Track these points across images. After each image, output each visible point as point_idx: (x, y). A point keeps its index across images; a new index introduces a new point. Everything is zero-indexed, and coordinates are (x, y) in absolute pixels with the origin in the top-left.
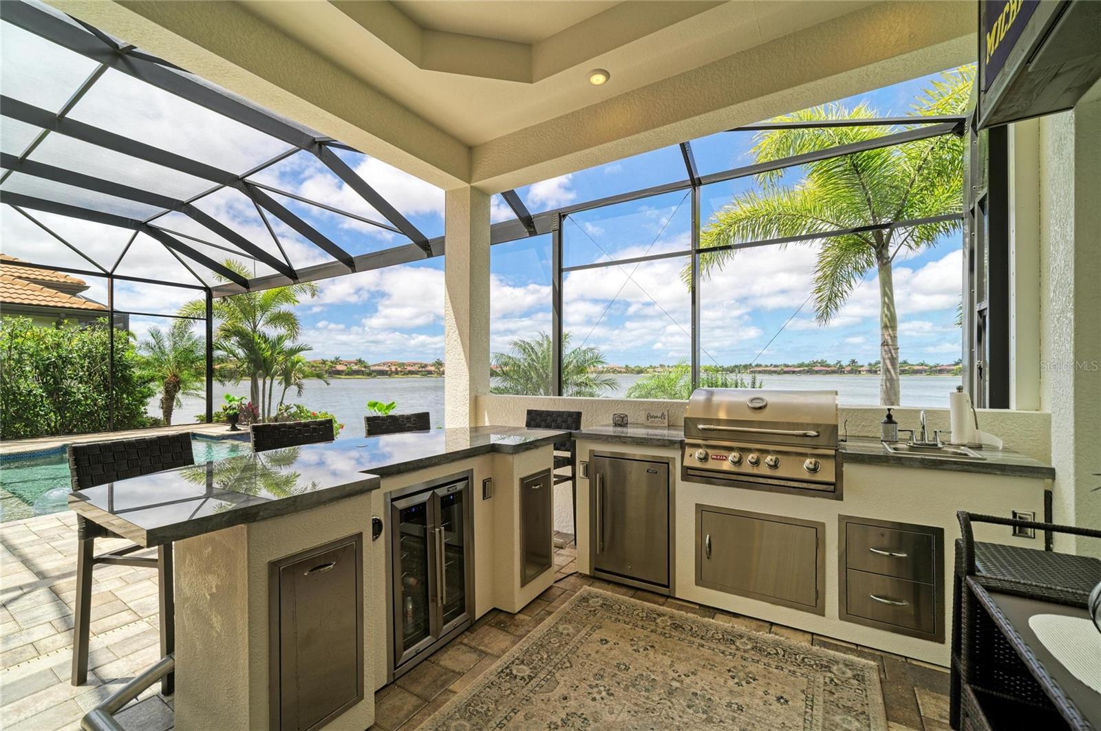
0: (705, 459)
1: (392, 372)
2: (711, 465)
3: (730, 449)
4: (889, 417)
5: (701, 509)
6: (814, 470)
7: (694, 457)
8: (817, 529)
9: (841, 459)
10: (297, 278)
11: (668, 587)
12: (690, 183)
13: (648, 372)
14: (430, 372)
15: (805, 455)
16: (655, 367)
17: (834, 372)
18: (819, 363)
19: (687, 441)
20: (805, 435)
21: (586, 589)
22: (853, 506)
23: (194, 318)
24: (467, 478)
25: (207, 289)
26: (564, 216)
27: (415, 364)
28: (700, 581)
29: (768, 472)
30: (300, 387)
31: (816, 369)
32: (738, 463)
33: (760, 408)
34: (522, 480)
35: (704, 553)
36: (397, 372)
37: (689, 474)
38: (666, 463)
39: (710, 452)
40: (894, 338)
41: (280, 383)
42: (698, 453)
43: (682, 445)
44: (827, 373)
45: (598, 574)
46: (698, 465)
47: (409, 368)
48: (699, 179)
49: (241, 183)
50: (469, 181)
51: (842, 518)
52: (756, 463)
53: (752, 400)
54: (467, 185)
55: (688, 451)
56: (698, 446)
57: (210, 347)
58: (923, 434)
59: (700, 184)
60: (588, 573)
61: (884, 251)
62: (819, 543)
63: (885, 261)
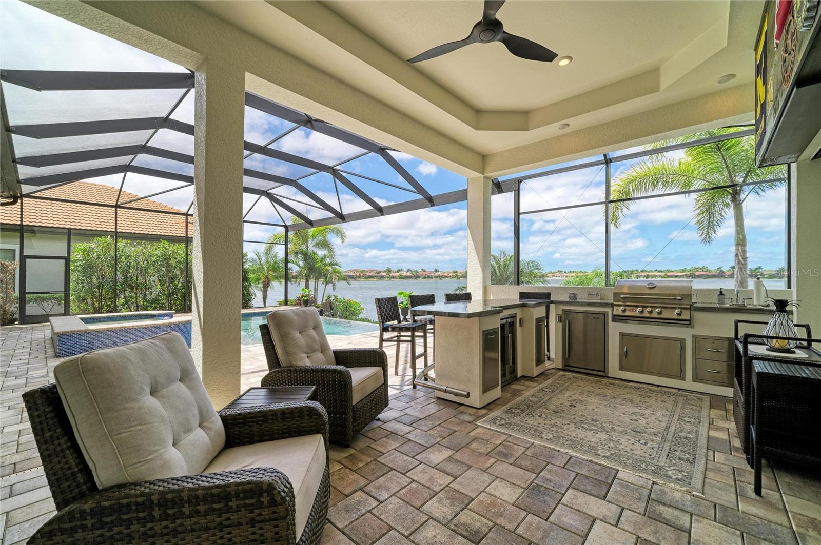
0: (624, 311)
1: (357, 277)
2: (628, 313)
3: (638, 306)
4: (721, 292)
5: (623, 335)
6: (680, 314)
7: (619, 311)
8: (682, 342)
9: (693, 308)
10: (344, 219)
11: (604, 372)
12: (604, 161)
13: (548, 277)
14: (383, 277)
15: (676, 308)
16: (554, 273)
17: (714, 276)
18: (701, 269)
19: (615, 303)
20: (675, 299)
21: (561, 373)
22: (699, 331)
23: (275, 244)
24: (514, 316)
25: (286, 226)
26: (521, 182)
27: (372, 271)
28: (622, 367)
29: (657, 316)
30: (334, 285)
31: (697, 274)
32: (642, 312)
33: (653, 288)
34: (536, 319)
35: (624, 356)
36: (360, 277)
37: (616, 318)
38: (605, 315)
39: (627, 308)
40: (744, 251)
41: (323, 283)
42: (621, 308)
43: (612, 305)
44: (708, 277)
45: (567, 367)
46: (621, 314)
47: (368, 274)
48: (610, 159)
49: (331, 170)
50: (483, 173)
51: (693, 336)
52: (651, 312)
53: (648, 284)
54: (482, 176)
55: (615, 308)
56: (621, 305)
57: (287, 261)
58: (737, 300)
59: (611, 162)
60: (561, 367)
61: (737, 196)
62: (683, 348)
63: (738, 203)
